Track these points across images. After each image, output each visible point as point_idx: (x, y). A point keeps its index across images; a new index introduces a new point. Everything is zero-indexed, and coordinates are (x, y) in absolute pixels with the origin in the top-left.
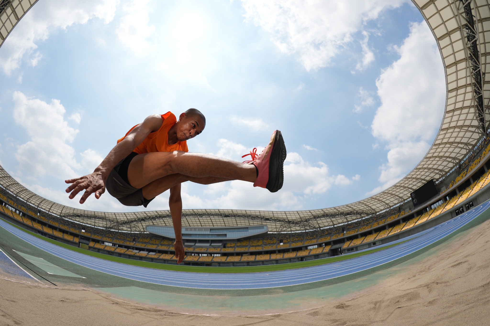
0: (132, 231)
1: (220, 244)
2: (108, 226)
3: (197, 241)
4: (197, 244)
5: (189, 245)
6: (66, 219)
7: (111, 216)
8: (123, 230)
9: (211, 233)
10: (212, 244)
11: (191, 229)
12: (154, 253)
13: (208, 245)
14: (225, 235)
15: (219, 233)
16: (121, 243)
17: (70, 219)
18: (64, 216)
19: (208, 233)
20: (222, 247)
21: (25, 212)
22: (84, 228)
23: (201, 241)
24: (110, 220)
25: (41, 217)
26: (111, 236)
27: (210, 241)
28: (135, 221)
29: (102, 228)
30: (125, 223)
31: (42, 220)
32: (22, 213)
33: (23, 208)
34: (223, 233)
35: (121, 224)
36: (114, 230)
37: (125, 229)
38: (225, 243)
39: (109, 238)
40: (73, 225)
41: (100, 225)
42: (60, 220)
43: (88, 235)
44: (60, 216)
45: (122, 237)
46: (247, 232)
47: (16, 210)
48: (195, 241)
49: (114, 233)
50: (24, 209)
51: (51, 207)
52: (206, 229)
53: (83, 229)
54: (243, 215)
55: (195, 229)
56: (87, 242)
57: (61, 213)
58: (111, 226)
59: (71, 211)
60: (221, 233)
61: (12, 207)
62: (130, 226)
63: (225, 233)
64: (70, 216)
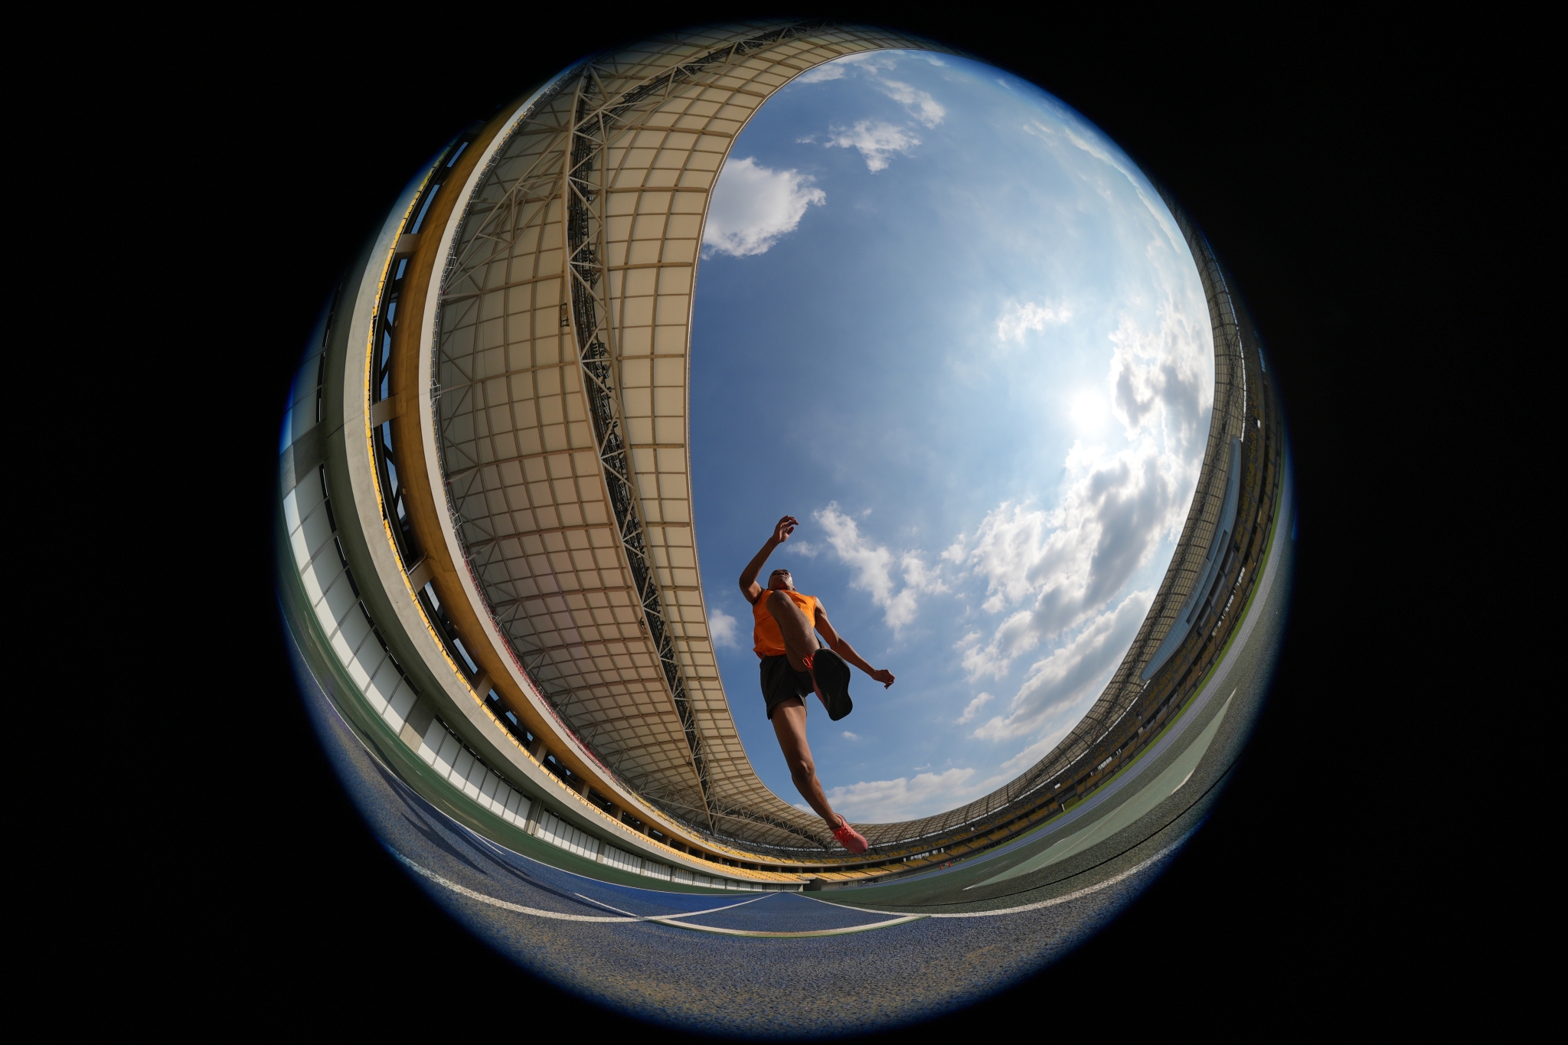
0: (1126, 709)
1: (1232, 554)
2: (1089, 743)
3: (1210, 597)
4: (1213, 603)
5: (1207, 619)
6: (1022, 797)
7: (1084, 726)
8: (1114, 722)
10: (1226, 572)
11: (1191, 596)
12: (1175, 696)
13: (1223, 580)
14: (1225, 532)
15: (1218, 545)
16: (1123, 740)
17: (1026, 792)
18: (1017, 797)
19: (1210, 565)
20: (1236, 553)
21: (948, 843)
22: (1055, 782)
23: (1213, 591)
24: (1087, 733)
25: (979, 828)
26: (1102, 749)
27: (1221, 572)
28: (1121, 690)
29: (1083, 754)
30: (1109, 712)
31: (984, 831)
32: (943, 847)
33: (940, 842)
34: (1221, 535)
35: (1105, 719)
36: (1102, 737)
37: (1117, 718)
38: (1234, 543)
39: (1101, 754)
40: (1038, 793)
41: (1078, 754)
42: (1014, 806)
43: (1070, 782)
44: (1009, 802)
45: (1119, 732)
47: (930, 852)
48: (1208, 602)
49: (1105, 740)
50: (946, 842)
51: (987, 805)
52: (1203, 568)
53: (1056, 785)
54: (1210, 475)
55: (1194, 588)
56: (1073, 793)
57: (1008, 797)
58: (1094, 737)
59: (1023, 781)
60: (1220, 539)
61: (921, 853)
62: (1119, 705)
63: (1223, 532)
64: (1025, 788)
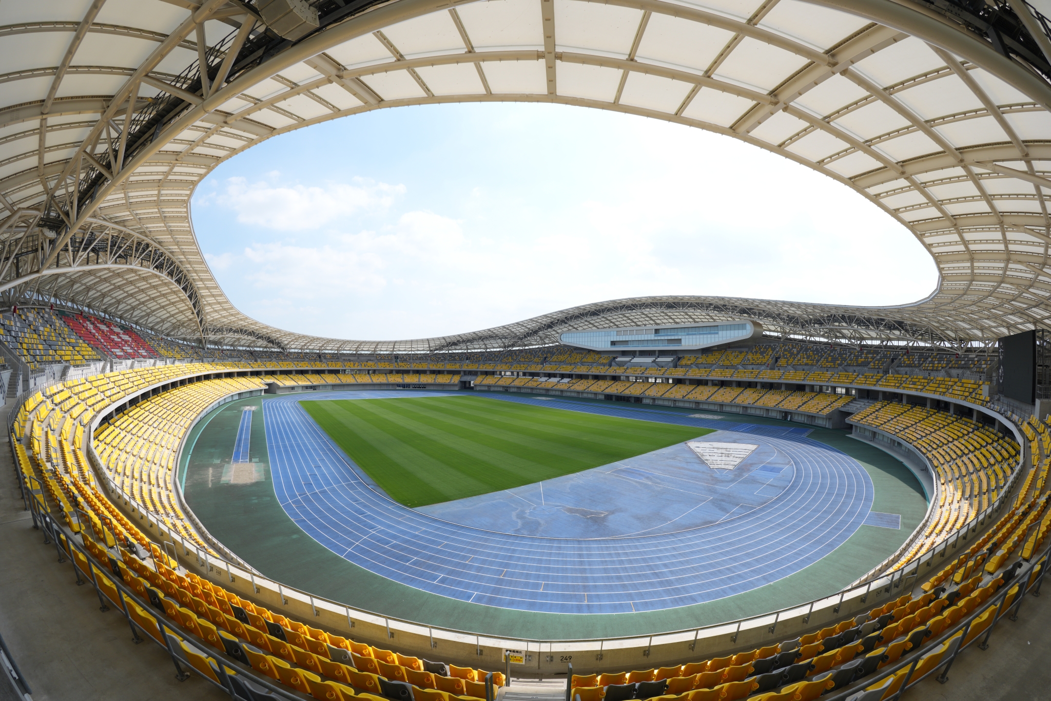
0: (545, 344)
1: (669, 359)
2: (506, 344)
3: (638, 353)
4: (634, 360)
5: (622, 362)
6: (441, 352)
8: (532, 345)
9: (656, 338)
10: (659, 359)
12: (567, 380)
13: (649, 360)
14: (680, 341)
15: (673, 338)
17: (446, 351)
18: (436, 351)
19: (652, 337)
20: (671, 364)
23: (643, 353)
27: (657, 353)
29: (498, 350)
34: (676, 338)
36: (517, 348)
37: (534, 343)
38: (678, 356)
41: (494, 345)
44: (431, 351)
46: (717, 336)
48: (633, 354)
49: (518, 353)
51: (412, 345)
57: (430, 347)
58: (510, 343)
59: (441, 341)
63: (680, 337)
64: (443, 346)
